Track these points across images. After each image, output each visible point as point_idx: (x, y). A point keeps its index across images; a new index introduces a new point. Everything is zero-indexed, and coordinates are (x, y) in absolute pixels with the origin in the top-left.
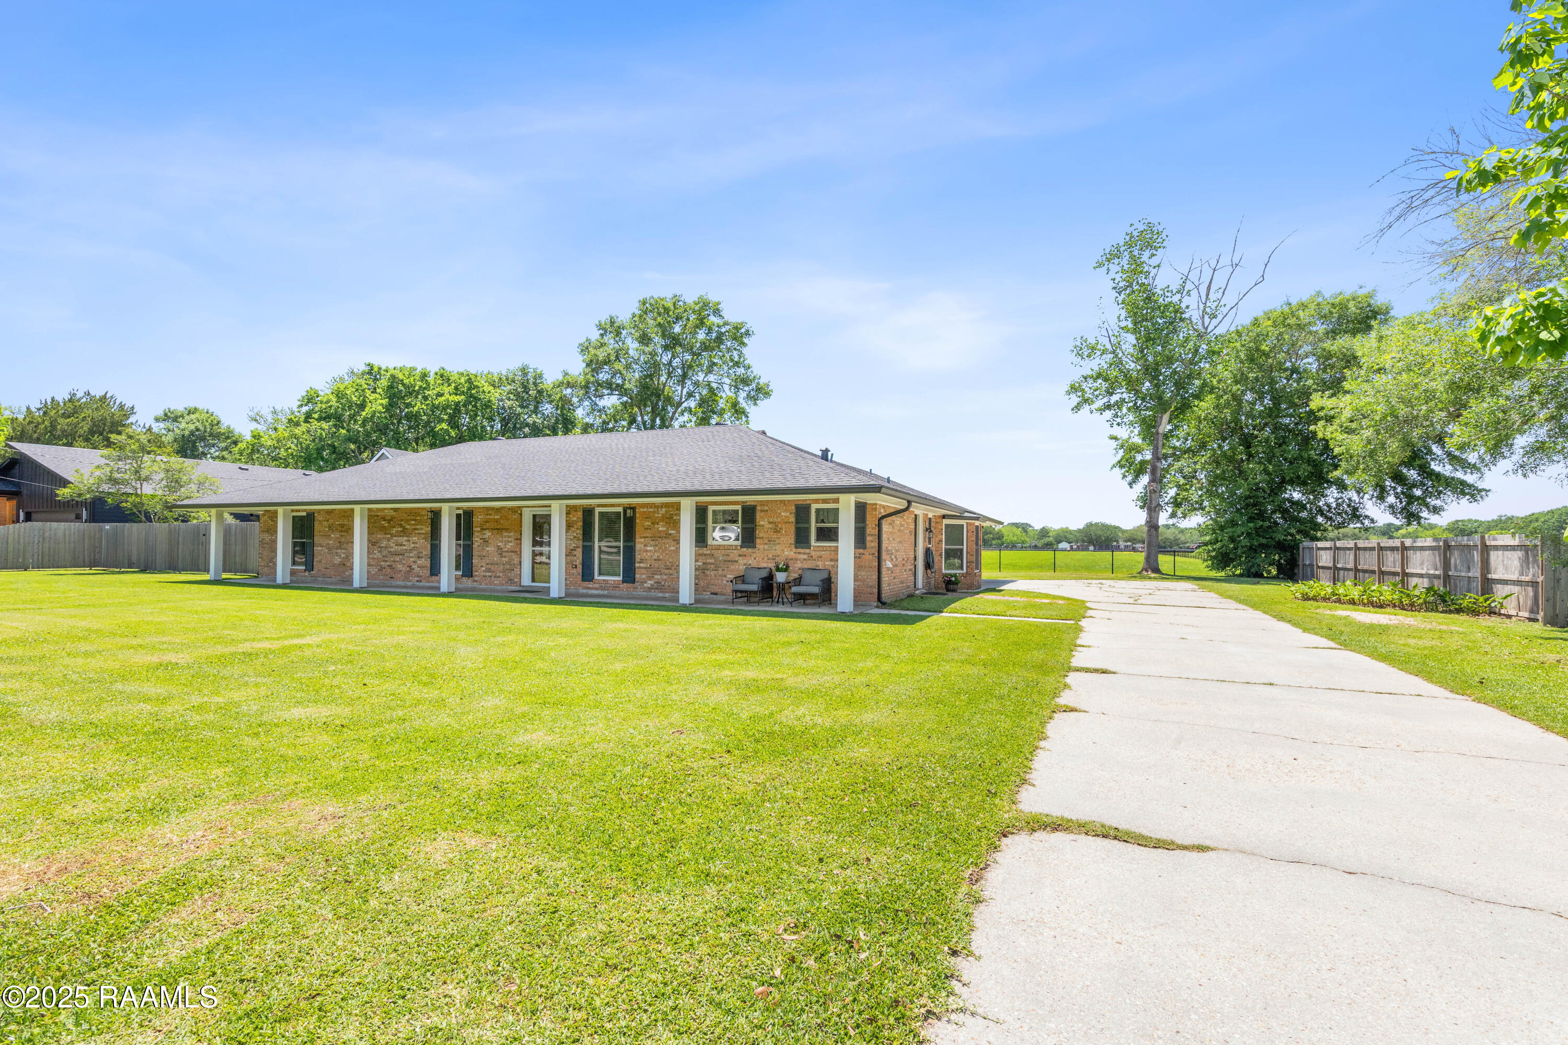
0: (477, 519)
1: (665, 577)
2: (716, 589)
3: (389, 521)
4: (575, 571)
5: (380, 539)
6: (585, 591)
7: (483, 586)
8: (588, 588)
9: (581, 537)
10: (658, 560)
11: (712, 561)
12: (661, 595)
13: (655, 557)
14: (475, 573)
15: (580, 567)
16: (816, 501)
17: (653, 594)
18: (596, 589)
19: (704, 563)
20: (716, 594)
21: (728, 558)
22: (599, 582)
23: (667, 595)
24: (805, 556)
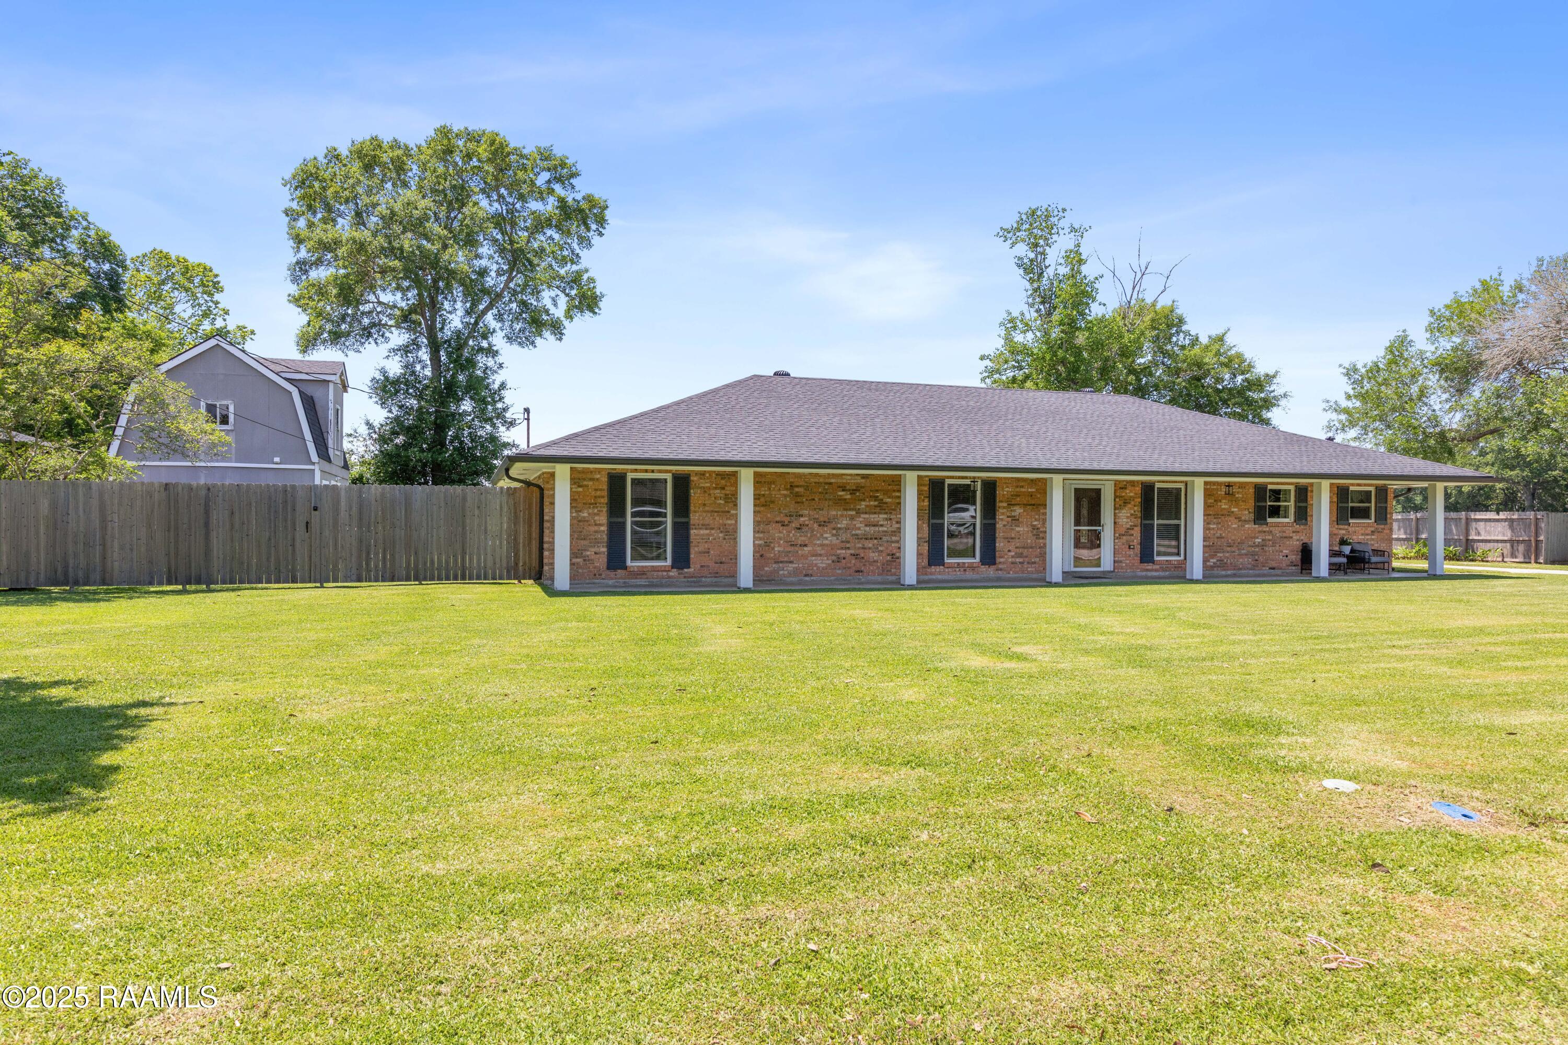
0: (1002, 492)
1: (1227, 555)
2: (1274, 564)
3: (853, 492)
4: (1131, 552)
5: (835, 517)
6: (1144, 573)
7: (1012, 575)
8: (1147, 570)
9: (1139, 515)
10: (1221, 537)
11: (1270, 537)
12: (1224, 573)
13: (1218, 535)
14: (998, 560)
15: (1138, 548)
16: (1353, 485)
17: (1215, 572)
18: (1156, 570)
19: (1263, 540)
20: (1273, 569)
21: (1285, 535)
22: (1160, 562)
23: (1229, 572)
24: (1344, 532)
